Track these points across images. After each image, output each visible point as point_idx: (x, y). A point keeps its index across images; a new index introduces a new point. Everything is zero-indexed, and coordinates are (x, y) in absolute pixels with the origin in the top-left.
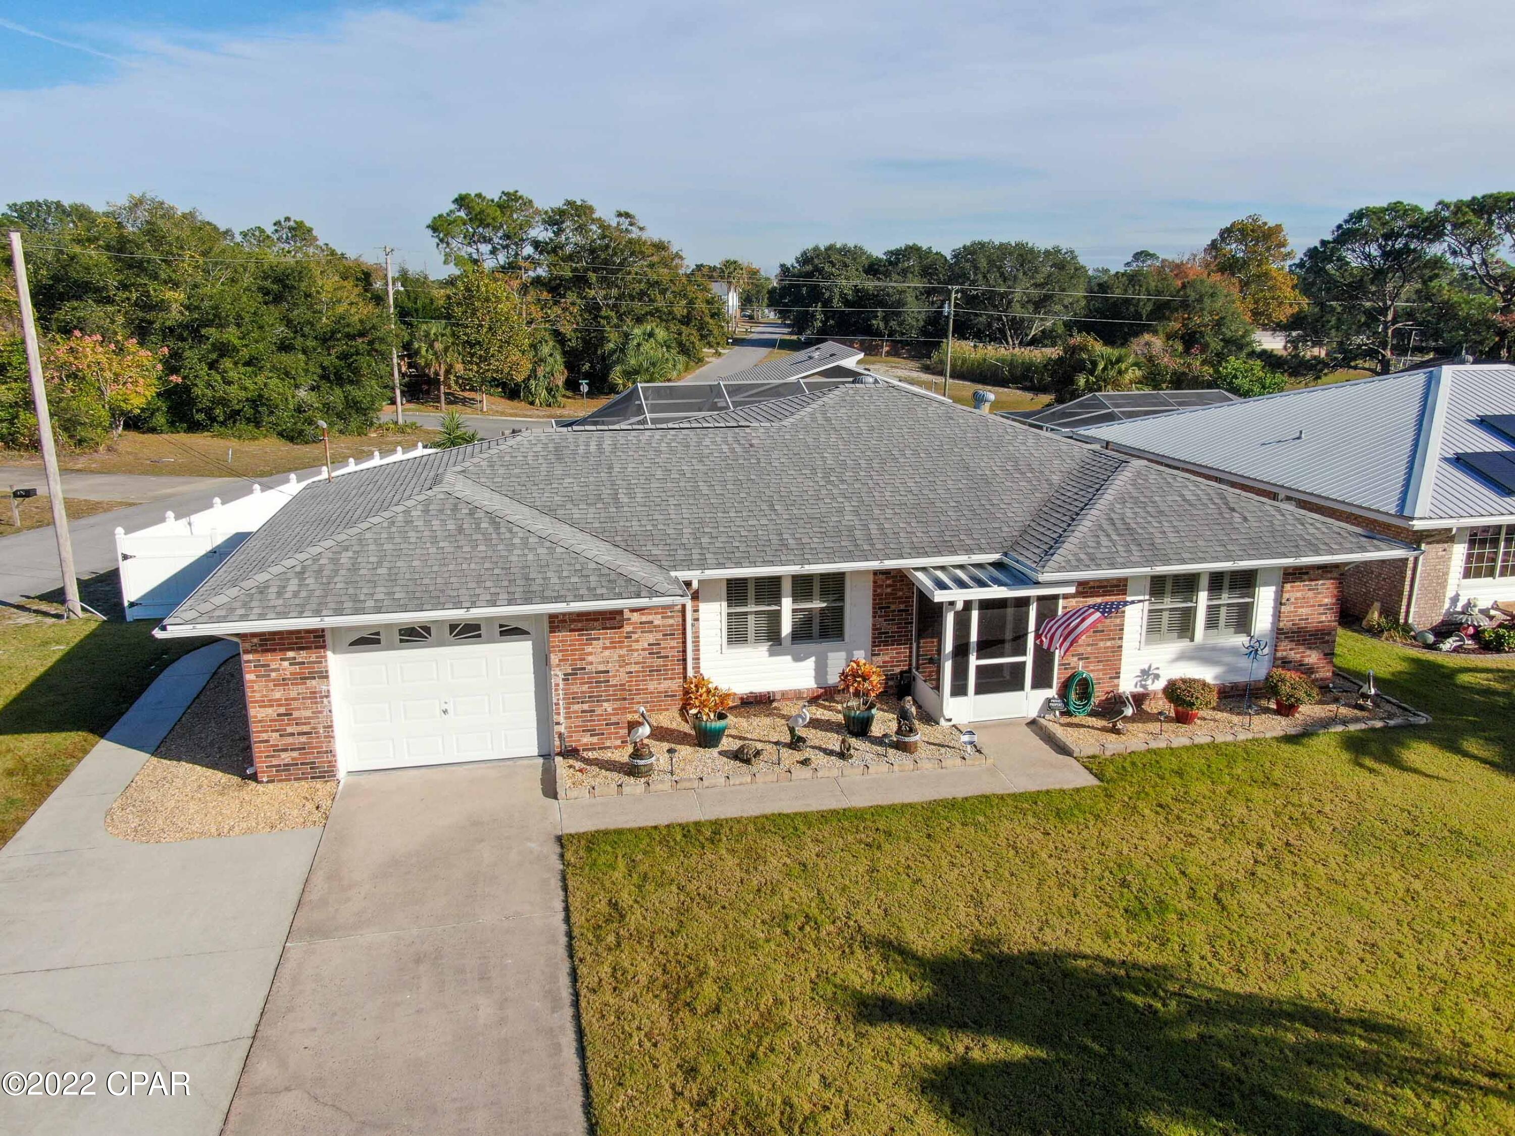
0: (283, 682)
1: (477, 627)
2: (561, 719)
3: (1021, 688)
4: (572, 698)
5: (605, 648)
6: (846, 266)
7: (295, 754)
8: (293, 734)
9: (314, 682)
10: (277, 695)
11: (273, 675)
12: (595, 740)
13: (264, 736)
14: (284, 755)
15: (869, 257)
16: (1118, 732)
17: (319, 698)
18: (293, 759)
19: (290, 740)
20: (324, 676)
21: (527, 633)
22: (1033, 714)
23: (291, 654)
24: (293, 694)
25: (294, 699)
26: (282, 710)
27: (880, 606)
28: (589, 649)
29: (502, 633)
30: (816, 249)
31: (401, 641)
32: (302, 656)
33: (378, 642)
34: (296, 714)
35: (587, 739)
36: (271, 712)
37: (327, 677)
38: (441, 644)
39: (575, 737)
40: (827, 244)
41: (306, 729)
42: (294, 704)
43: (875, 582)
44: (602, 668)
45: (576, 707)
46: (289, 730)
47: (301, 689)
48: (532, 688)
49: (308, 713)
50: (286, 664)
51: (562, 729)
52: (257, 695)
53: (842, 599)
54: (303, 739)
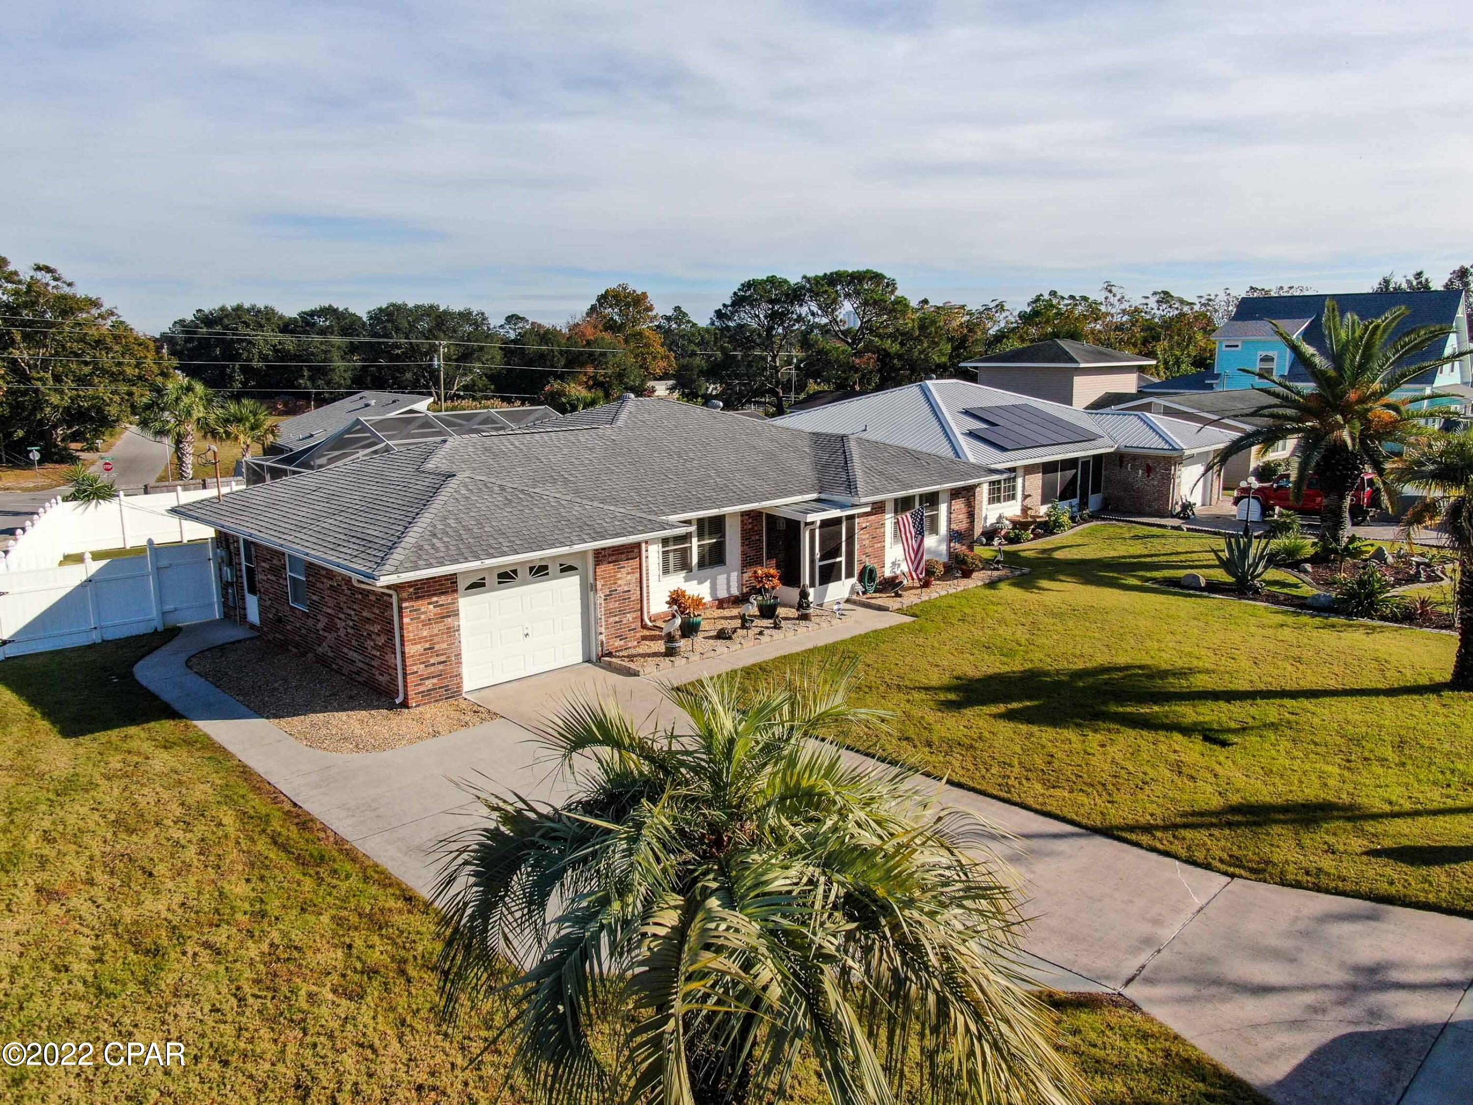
0: (428, 622)
1: (545, 568)
2: (603, 630)
3: (840, 579)
4: (610, 613)
5: (628, 573)
6: (262, 326)
7: (435, 680)
8: (434, 664)
9: (449, 620)
10: (425, 633)
11: (423, 617)
12: (622, 643)
13: (415, 668)
14: (427, 682)
15: (281, 317)
16: (900, 596)
17: (452, 632)
18: (434, 684)
19: (432, 669)
20: (456, 614)
21: (575, 569)
22: (846, 595)
23: (435, 599)
24: (436, 631)
25: (436, 635)
26: (427, 646)
27: (748, 537)
28: (619, 575)
29: (562, 571)
30: (223, 309)
31: (499, 583)
32: (442, 600)
33: (483, 585)
34: (437, 647)
35: (618, 643)
36: (419, 648)
37: (458, 615)
38: (525, 583)
39: (611, 642)
40: (235, 304)
41: (443, 658)
42: (436, 639)
43: (742, 521)
44: (626, 589)
45: (612, 620)
46: (432, 661)
47: (441, 626)
48: (580, 610)
49: (445, 646)
50: (431, 606)
51: (603, 637)
52: (411, 635)
53: (724, 536)
54: (441, 667)
